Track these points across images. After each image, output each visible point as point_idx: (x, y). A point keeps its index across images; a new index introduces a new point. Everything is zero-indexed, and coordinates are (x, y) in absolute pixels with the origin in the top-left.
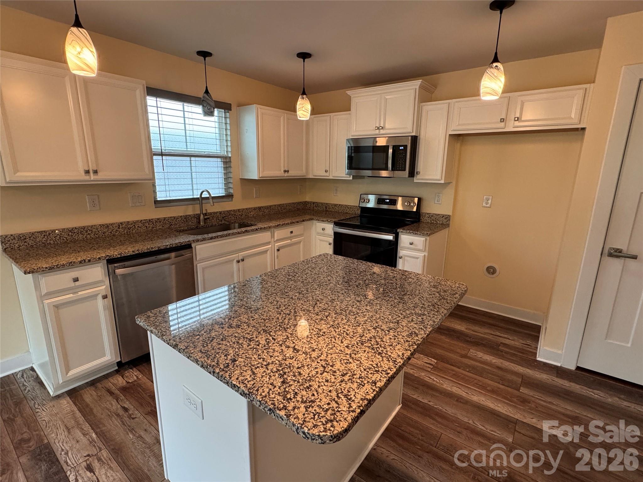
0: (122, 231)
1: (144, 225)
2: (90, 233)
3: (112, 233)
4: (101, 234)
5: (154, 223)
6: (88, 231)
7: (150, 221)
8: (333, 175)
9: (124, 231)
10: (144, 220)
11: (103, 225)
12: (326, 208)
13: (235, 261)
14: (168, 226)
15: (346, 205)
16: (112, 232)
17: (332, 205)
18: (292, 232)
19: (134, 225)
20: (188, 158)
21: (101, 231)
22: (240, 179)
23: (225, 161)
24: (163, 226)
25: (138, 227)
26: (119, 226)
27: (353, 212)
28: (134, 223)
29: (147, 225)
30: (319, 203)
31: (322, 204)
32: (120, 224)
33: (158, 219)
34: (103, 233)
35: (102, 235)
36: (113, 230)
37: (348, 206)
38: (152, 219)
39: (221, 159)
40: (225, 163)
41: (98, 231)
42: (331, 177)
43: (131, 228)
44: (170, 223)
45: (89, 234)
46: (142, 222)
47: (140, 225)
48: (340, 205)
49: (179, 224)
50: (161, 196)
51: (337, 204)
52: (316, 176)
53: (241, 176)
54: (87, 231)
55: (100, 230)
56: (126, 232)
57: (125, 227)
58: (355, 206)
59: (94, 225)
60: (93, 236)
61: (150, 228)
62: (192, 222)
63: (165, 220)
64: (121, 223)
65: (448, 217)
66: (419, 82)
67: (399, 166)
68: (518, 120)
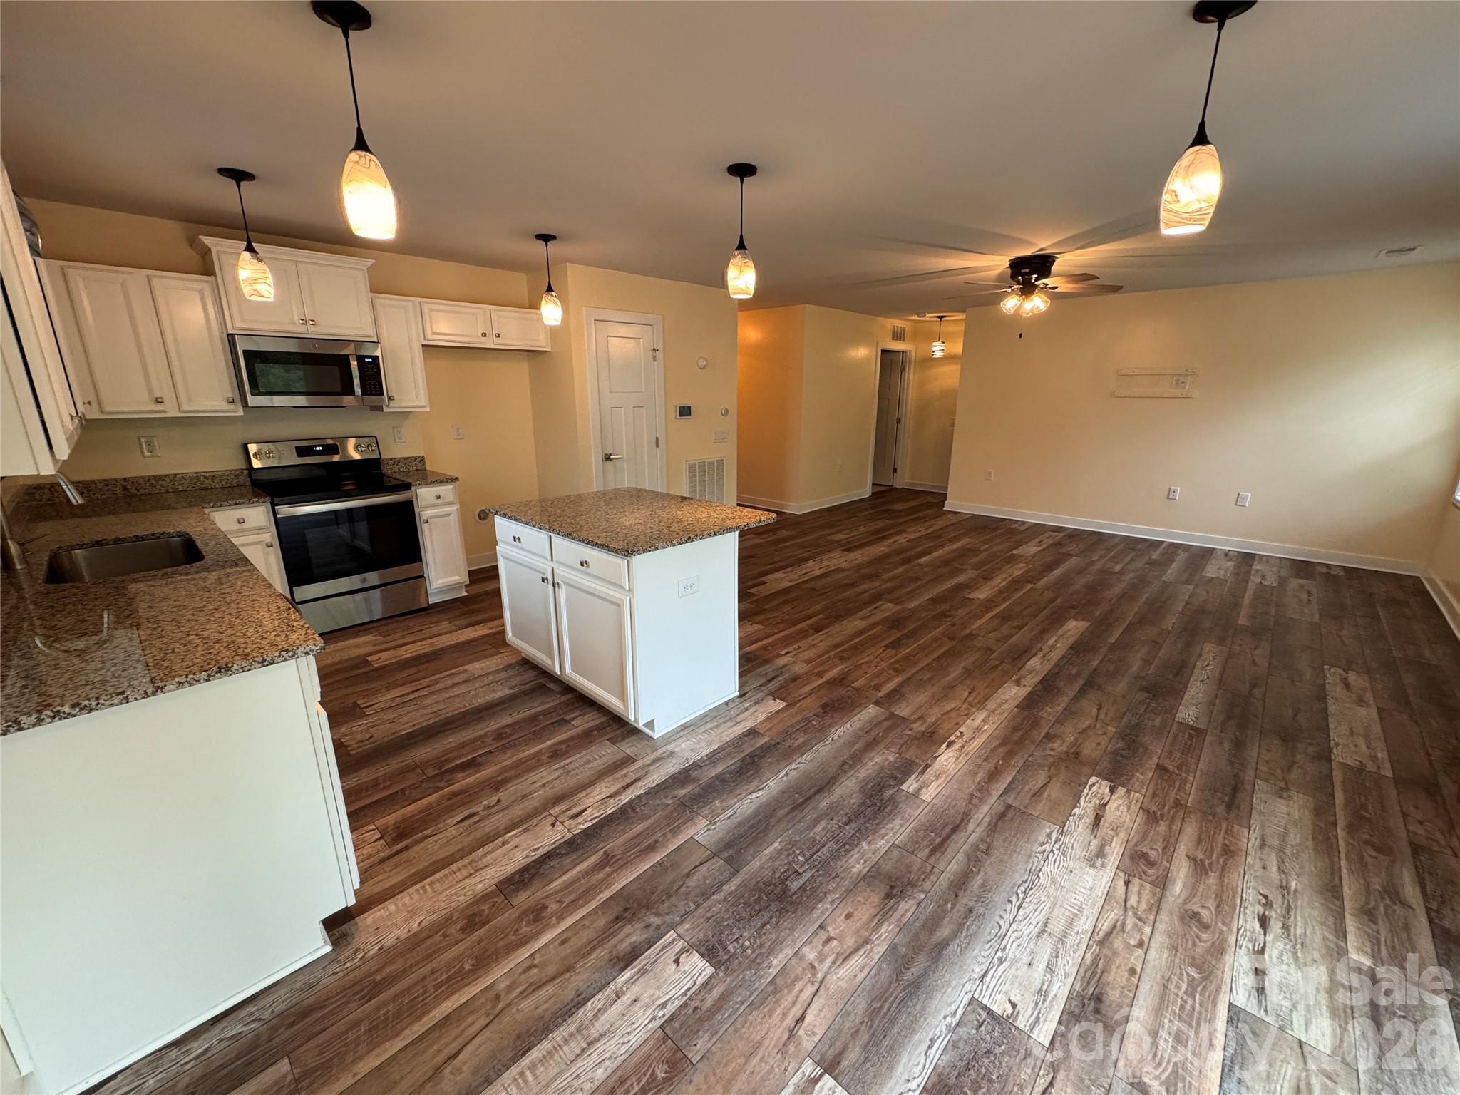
8: (183, 409)
42: (174, 414)
48: (176, 475)
65: (422, 459)
66: (370, 262)
67: (370, 388)
68: (499, 337)
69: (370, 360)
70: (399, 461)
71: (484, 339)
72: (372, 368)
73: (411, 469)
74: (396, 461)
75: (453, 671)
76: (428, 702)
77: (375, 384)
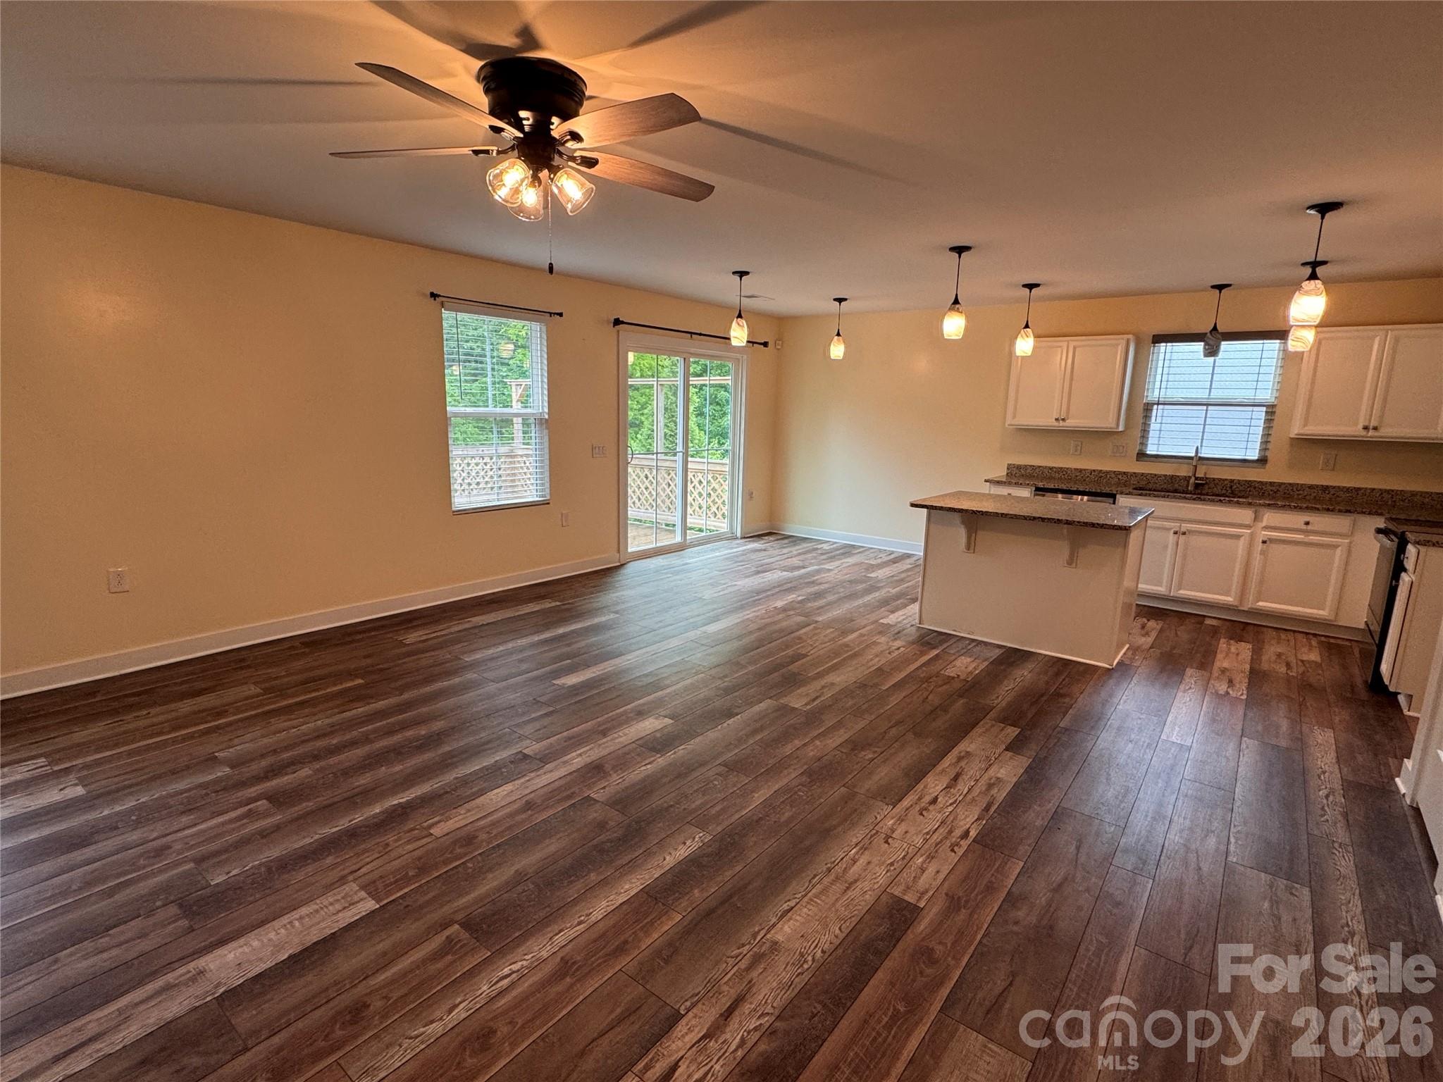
13: (1172, 531)
18: (1307, 523)
20: (1205, 408)
29: (1120, 477)
39: (1266, 409)
40: (1269, 414)
47: (1113, 476)
50: (1151, 450)
62: (1180, 485)
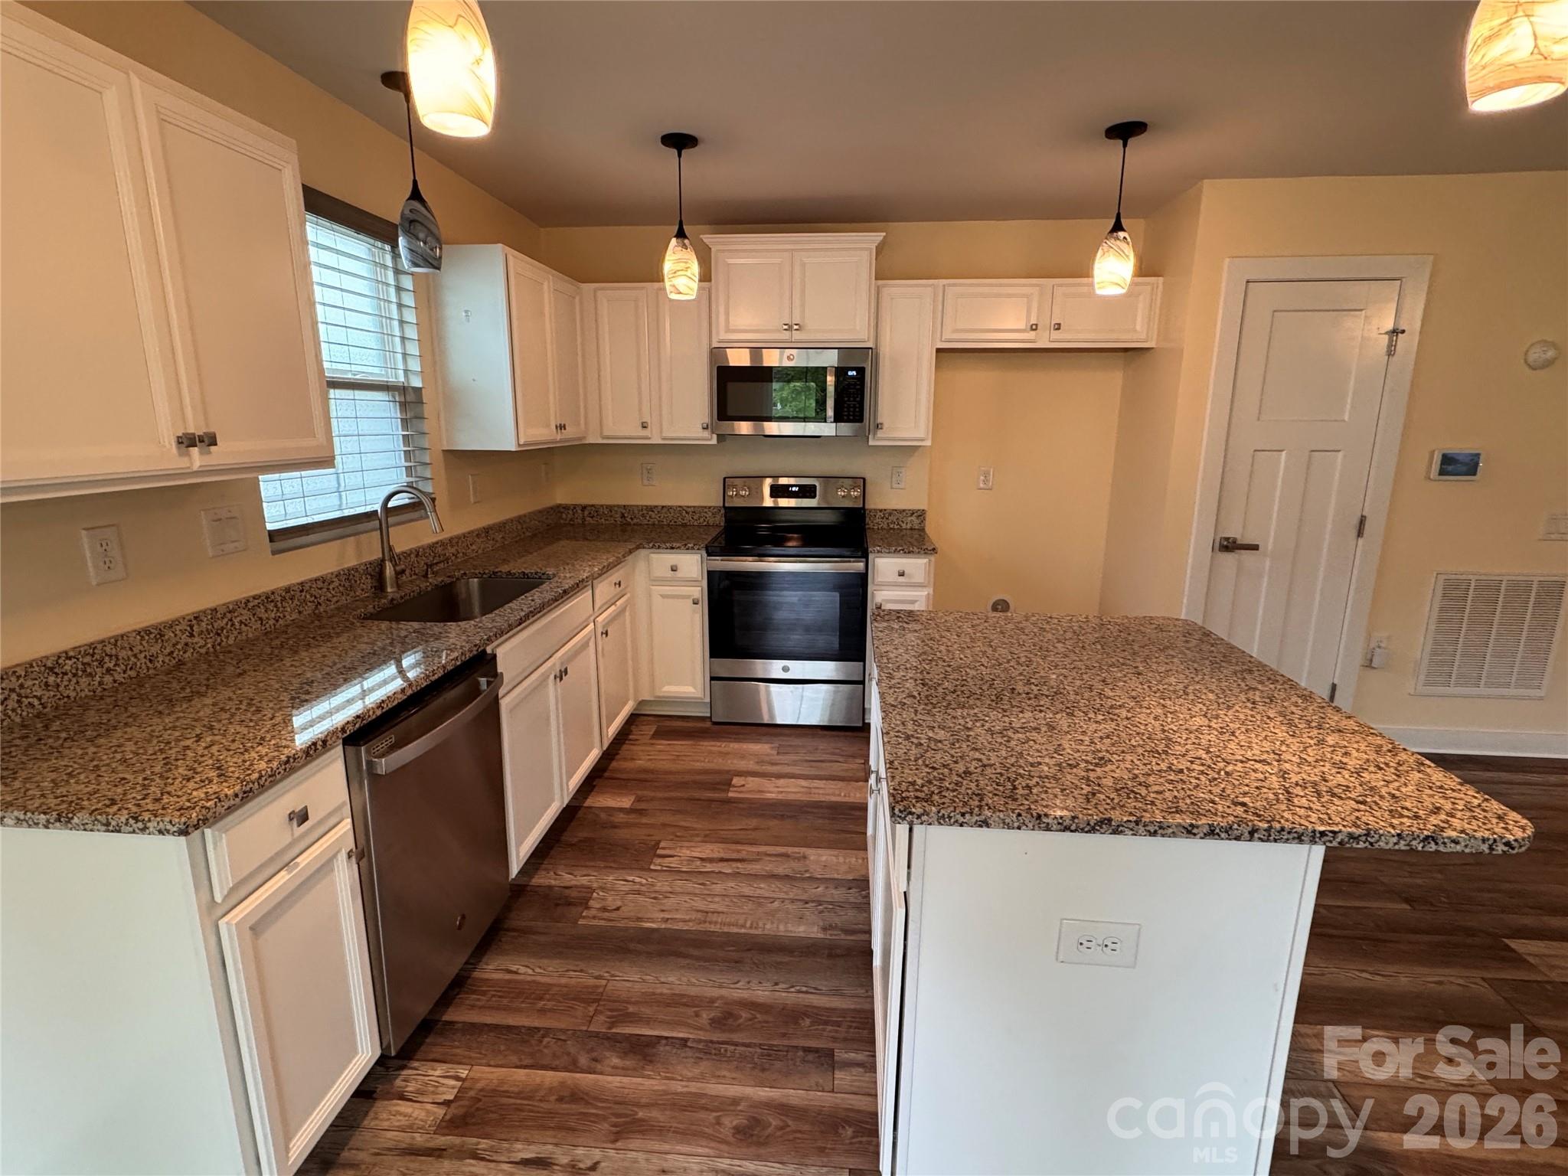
0: (202, 642)
1: (254, 615)
2: (111, 665)
3: (175, 655)
4: (144, 666)
5: (279, 605)
6: (107, 659)
7: (267, 598)
8: (664, 435)
9: (206, 644)
10: (254, 598)
11: (147, 631)
12: (623, 516)
13: (552, 677)
14: (308, 609)
15: (680, 507)
16: (172, 652)
17: (641, 508)
19: (231, 620)
21: (143, 655)
22: (443, 451)
23: (403, 400)
24: (300, 612)
25: (241, 622)
26: (191, 627)
27: (702, 520)
28: (230, 612)
29: (262, 612)
30: (602, 506)
31: (610, 508)
32: (194, 622)
33: (288, 590)
34: (151, 661)
35: (148, 668)
36: (177, 643)
37: (688, 507)
38: (273, 593)
39: (394, 397)
40: (404, 405)
41: (135, 656)
42: (656, 440)
43: (222, 629)
44: (316, 598)
45: (109, 670)
46: (250, 605)
47: (246, 615)
48: (663, 507)
49: (335, 599)
51: (657, 506)
52: (608, 438)
53: (445, 443)
54: (101, 663)
55: (141, 652)
56: (209, 645)
57: (207, 630)
58: (705, 507)
59: (122, 636)
60: (119, 677)
61: (272, 622)
62: (363, 590)
63: (302, 591)
64: (196, 618)
65: (921, 515)
66: (879, 237)
67: (849, 411)
68: (1059, 329)
69: (854, 373)
70: (890, 514)
71: (1032, 335)
72: (855, 385)
73: (904, 526)
74: (888, 514)
75: (790, 850)
76: (718, 888)
77: (855, 407)
